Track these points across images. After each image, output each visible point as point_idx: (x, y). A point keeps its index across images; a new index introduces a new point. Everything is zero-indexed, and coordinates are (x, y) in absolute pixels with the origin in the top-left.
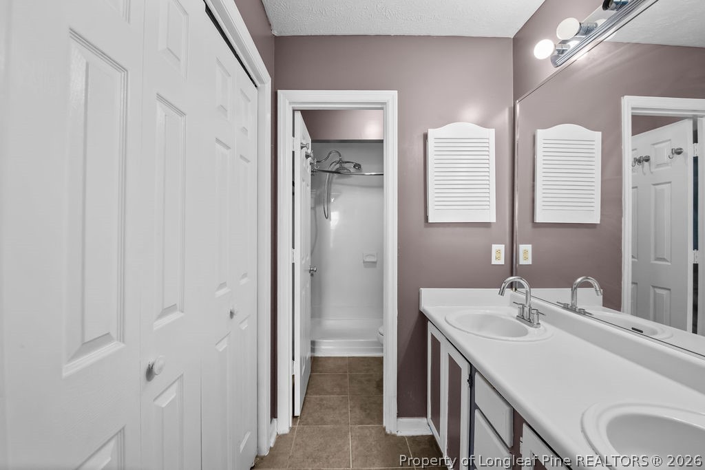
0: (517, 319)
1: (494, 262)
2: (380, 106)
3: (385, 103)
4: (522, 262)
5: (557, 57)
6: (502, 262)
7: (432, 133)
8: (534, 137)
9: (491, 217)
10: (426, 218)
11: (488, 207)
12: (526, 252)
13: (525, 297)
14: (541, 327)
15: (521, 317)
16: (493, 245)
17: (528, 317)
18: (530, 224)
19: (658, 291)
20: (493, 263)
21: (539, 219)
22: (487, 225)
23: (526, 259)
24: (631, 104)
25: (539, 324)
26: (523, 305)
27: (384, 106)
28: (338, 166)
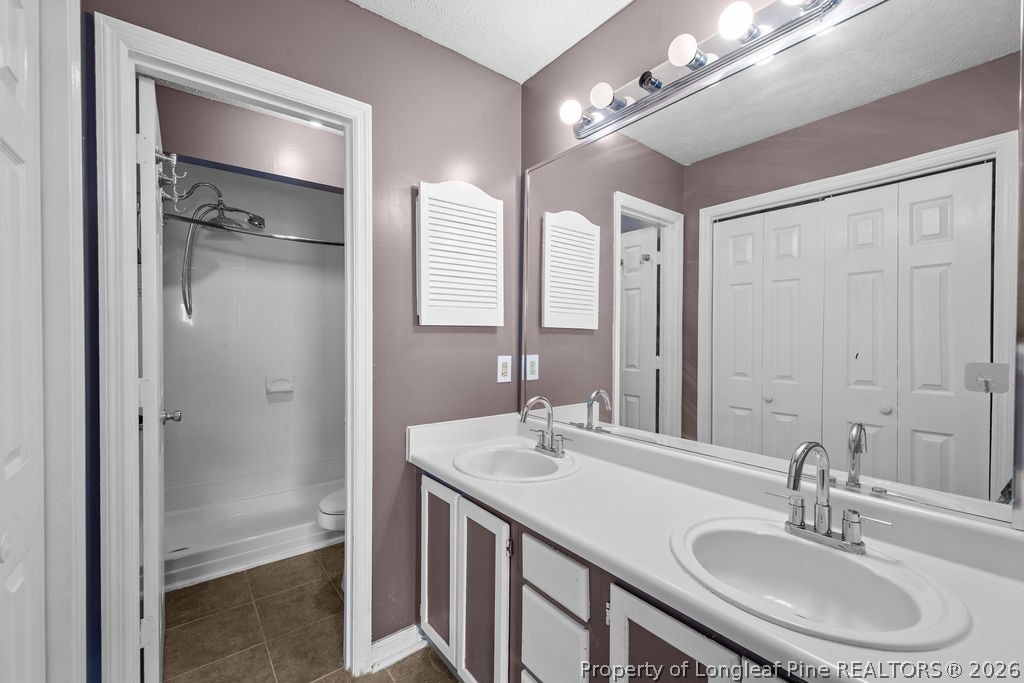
0: (536, 450)
1: (501, 379)
2: (339, 123)
3: (349, 121)
4: (530, 377)
5: (582, 126)
6: (508, 379)
7: (426, 189)
8: (542, 221)
9: (497, 319)
10: (417, 319)
11: (494, 306)
12: (533, 363)
13: (546, 423)
14: (566, 456)
15: (542, 447)
16: (499, 357)
17: (550, 445)
18: (537, 329)
19: (629, 398)
20: (499, 381)
21: (548, 323)
22: (492, 330)
23: (533, 373)
24: (623, 201)
25: (563, 452)
26: (543, 431)
27: (347, 126)
28: (214, 214)
